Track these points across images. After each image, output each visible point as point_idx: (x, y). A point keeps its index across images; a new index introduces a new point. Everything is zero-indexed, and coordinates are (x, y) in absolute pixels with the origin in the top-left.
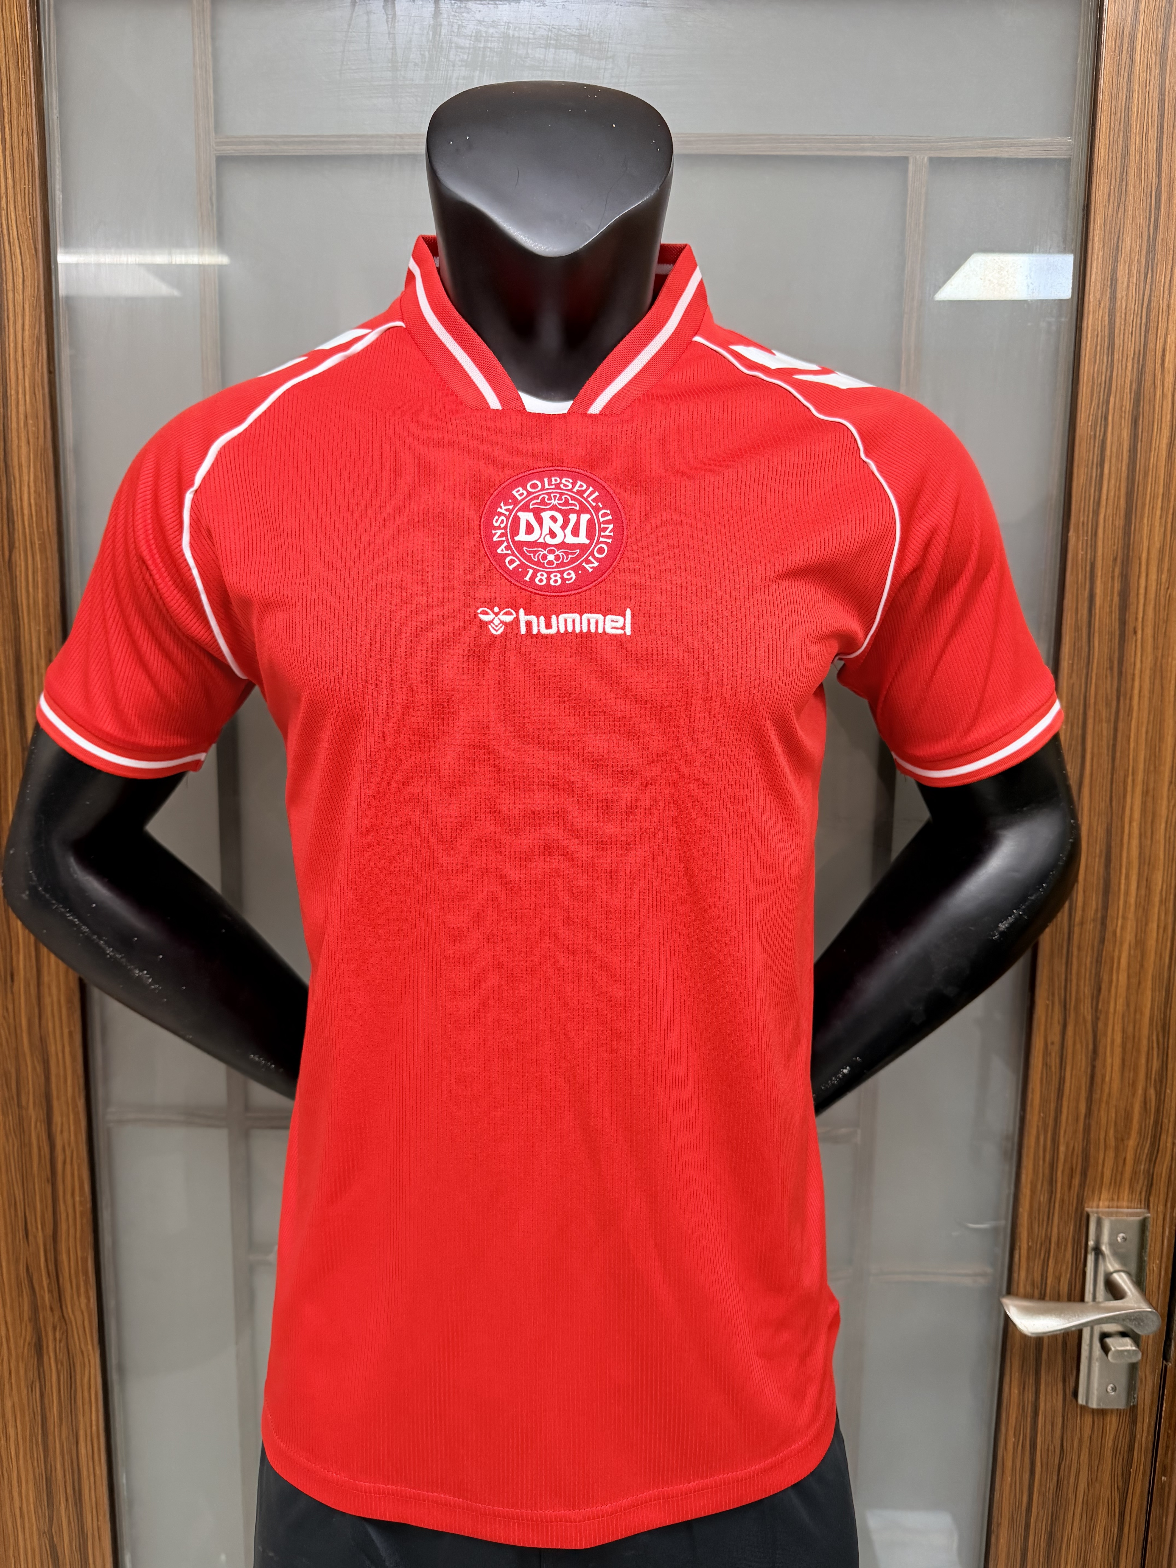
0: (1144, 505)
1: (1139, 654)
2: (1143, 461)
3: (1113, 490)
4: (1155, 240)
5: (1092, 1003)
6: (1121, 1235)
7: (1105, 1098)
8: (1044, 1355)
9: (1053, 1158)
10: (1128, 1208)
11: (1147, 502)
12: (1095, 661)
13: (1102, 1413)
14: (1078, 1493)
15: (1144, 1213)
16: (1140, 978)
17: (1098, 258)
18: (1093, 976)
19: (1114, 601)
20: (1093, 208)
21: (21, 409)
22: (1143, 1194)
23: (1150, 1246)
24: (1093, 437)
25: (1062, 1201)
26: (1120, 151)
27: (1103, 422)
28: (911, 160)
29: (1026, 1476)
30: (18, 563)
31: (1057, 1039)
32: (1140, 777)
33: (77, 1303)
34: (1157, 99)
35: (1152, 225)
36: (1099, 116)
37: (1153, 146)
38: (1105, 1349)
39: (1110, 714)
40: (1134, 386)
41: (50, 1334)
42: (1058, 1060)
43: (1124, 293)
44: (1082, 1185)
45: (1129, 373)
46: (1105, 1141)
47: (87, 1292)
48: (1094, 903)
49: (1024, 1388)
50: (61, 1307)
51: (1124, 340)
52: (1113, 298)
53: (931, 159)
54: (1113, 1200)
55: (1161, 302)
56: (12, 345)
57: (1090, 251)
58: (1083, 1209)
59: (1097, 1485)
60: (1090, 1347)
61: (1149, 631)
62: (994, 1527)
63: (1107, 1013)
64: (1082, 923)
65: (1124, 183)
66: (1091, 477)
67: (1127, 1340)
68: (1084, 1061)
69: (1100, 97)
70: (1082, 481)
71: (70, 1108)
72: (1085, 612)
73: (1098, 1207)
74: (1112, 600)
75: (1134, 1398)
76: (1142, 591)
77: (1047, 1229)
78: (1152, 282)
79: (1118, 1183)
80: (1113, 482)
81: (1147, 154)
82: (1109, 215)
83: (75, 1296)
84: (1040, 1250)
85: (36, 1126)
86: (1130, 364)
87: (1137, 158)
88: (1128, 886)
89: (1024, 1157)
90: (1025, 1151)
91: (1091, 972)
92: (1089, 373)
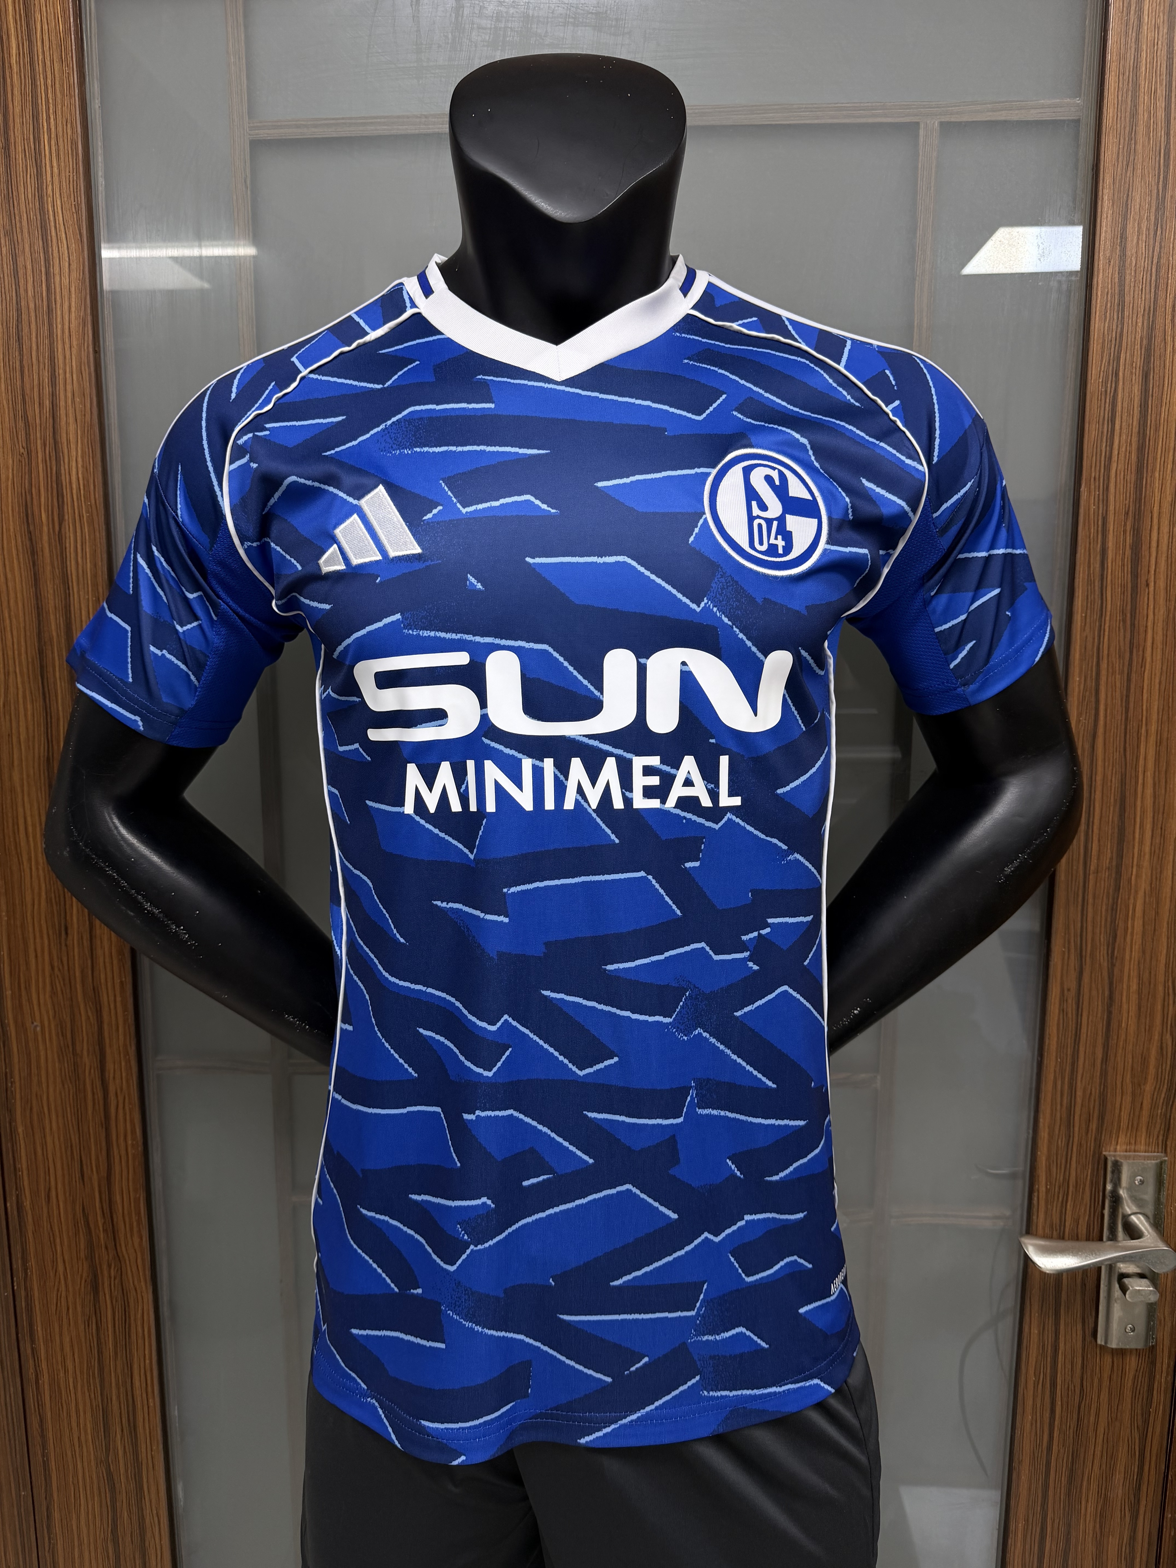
0: (1155, 459)
1: (1151, 607)
2: (1154, 416)
3: (1125, 444)
4: (1164, 197)
5: (1108, 950)
6: (1139, 1178)
7: (1121, 1043)
8: (1064, 1296)
9: (1071, 1104)
10: (1145, 1152)
11: (1159, 456)
12: (1108, 614)
13: (1121, 1353)
14: (1098, 1432)
15: (1161, 1157)
16: (1155, 924)
17: (1107, 217)
18: (1108, 924)
19: (1126, 554)
20: (1102, 167)
21: (69, 387)
22: (1161, 1138)
23: (1168, 1189)
24: (1103, 393)
25: (1080, 1145)
26: (1129, 110)
27: (1114, 379)
28: (922, 126)
29: (1047, 1415)
30: (67, 535)
31: (1073, 985)
32: (1153, 728)
33: (130, 1241)
34: (1165, 58)
35: (1161, 183)
36: (1107, 76)
37: (1161, 104)
38: (1124, 1289)
39: (1123, 666)
40: (1144, 342)
41: (106, 1273)
42: (1074, 1006)
43: (1134, 251)
44: (1100, 1129)
45: (1139, 330)
46: (1122, 1085)
47: (139, 1231)
48: (1109, 851)
49: (1044, 1329)
50: (115, 1245)
51: (1134, 297)
52: (1123, 256)
53: (941, 124)
54: (1130, 1143)
55: (1171, 259)
56: (59, 326)
57: (1099, 210)
58: (1101, 1153)
59: (1117, 1424)
60: (1108, 1287)
61: (1162, 584)
62: (1015, 1464)
63: (1123, 959)
64: (1097, 872)
65: (1133, 142)
66: (1102, 432)
67: (1145, 1281)
68: (1100, 1008)
69: (1109, 57)
70: (1093, 436)
71: (122, 1055)
72: (1098, 565)
73: (1115, 1151)
74: (1124, 553)
75: (1152, 1338)
76: (1154, 544)
77: (1065, 1174)
78: (1161, 239)
79: (1135, 1126)
80: (1124, 437)
81: (1156, 112)
82: (1118, 174)
83: (129, 1235)
84: (1059, 1193)
85: (90, 1072)
86: (1140, 321)
87: (1146, 116)
88: (1142, 834)
89: (1042, 1101)
90: (1042, 1096)
91: (1106, 920)
92: (1099, 330)
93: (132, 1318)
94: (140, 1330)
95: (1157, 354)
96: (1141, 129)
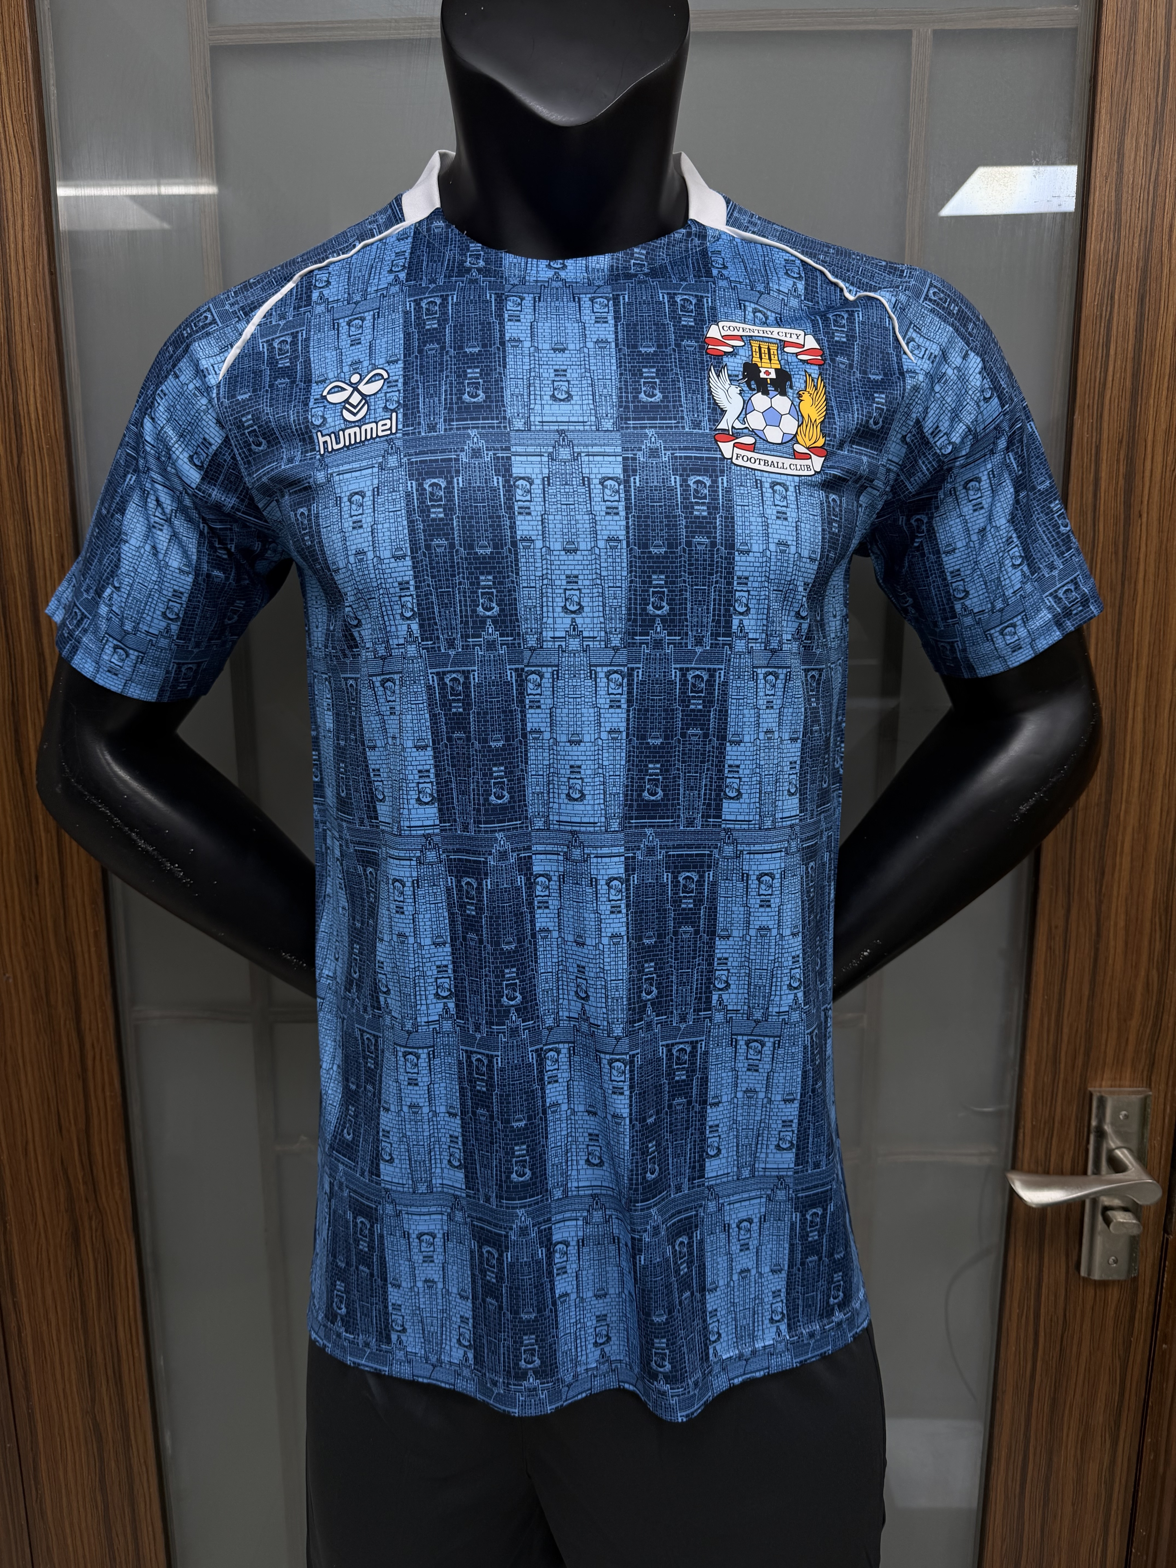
0: (1150, 385)
1: (1144, 538)
2: (1149, 341)
3: (1119, 371)
4: (1163, 111)
5: (1096, 887)
6: (1124, 1113)
7: (1108, 979)
8: (1048, 1229)
9: (1057, 1042)
10: (1130, 1087)
11: (1154, 381)
12: (1100, 545)
13: (1103, 1284)
14: (1080, 1361)
15: (1145, 1092)
16: (1143, 860)
18: (1097, 861)
19: (1120, 484)
20: (1099, 78)
21: (24, 311)
22: (1145, 1073)
23: (1152, 1124)
25: (1066, 1082)
26: (1128, 18)
27: (1109, 303)
28: (915, 33)
29: (1030, 1347)
30: (27, 466)
31: (1061, 923)
32: (1144, 662)
33: (111, 1194)
35: (1160, 95)
37: (1161, 12)
38: (1107, 1221)
39: (1115, 599)
40: (1141, 264)
41: (86, 1224)
42: (1061, 944)
43: (1131, 167)
44: (1086, 1065)
45: (1135, 250)
46: (1108, 1021)
47: (120, 1183)
49: (1028, 1261)
50: (96, 1198)
51: (1130, 216)
52: (1120, 174)
53: (935, 32)
54: (1115, 1079)
56: (12, 246)
57: (1096, 124)
58: (1086, 1089)
59: (1099, 1354)
60: (1092, 1220)
61: (1155, 514)
62: (998, 1393)
63: (1110, 896)
65: (1132, 53)
66: (1097, 360)
67: (1128, 1214)
68: (1087, 945)
70: (1087, 362)
71: (98, 1006)
72: (1090, 496)
73: (1101, 1086)
74: (1117, 483)
75: (1135, 1270)
76: (1147, 473)
77: (1050, 1110)
78: (1160, 155)
79: (1120, 1061)
80: (1119, 363)
81: (1156, 21)
82: (1116, 87)
83: (109, 1187)
84: (1044, 1130)
85: (65, 1023)
86: (1136, 241)
87: (1145, 25)
88: (1132, 769)
89: (1028, 1038)
90: (1028, 1033)
91: (1094, 857)
92: (1095, 250)
93: (115, 1270)
95: (1154, 275)
96: (1140, 38)
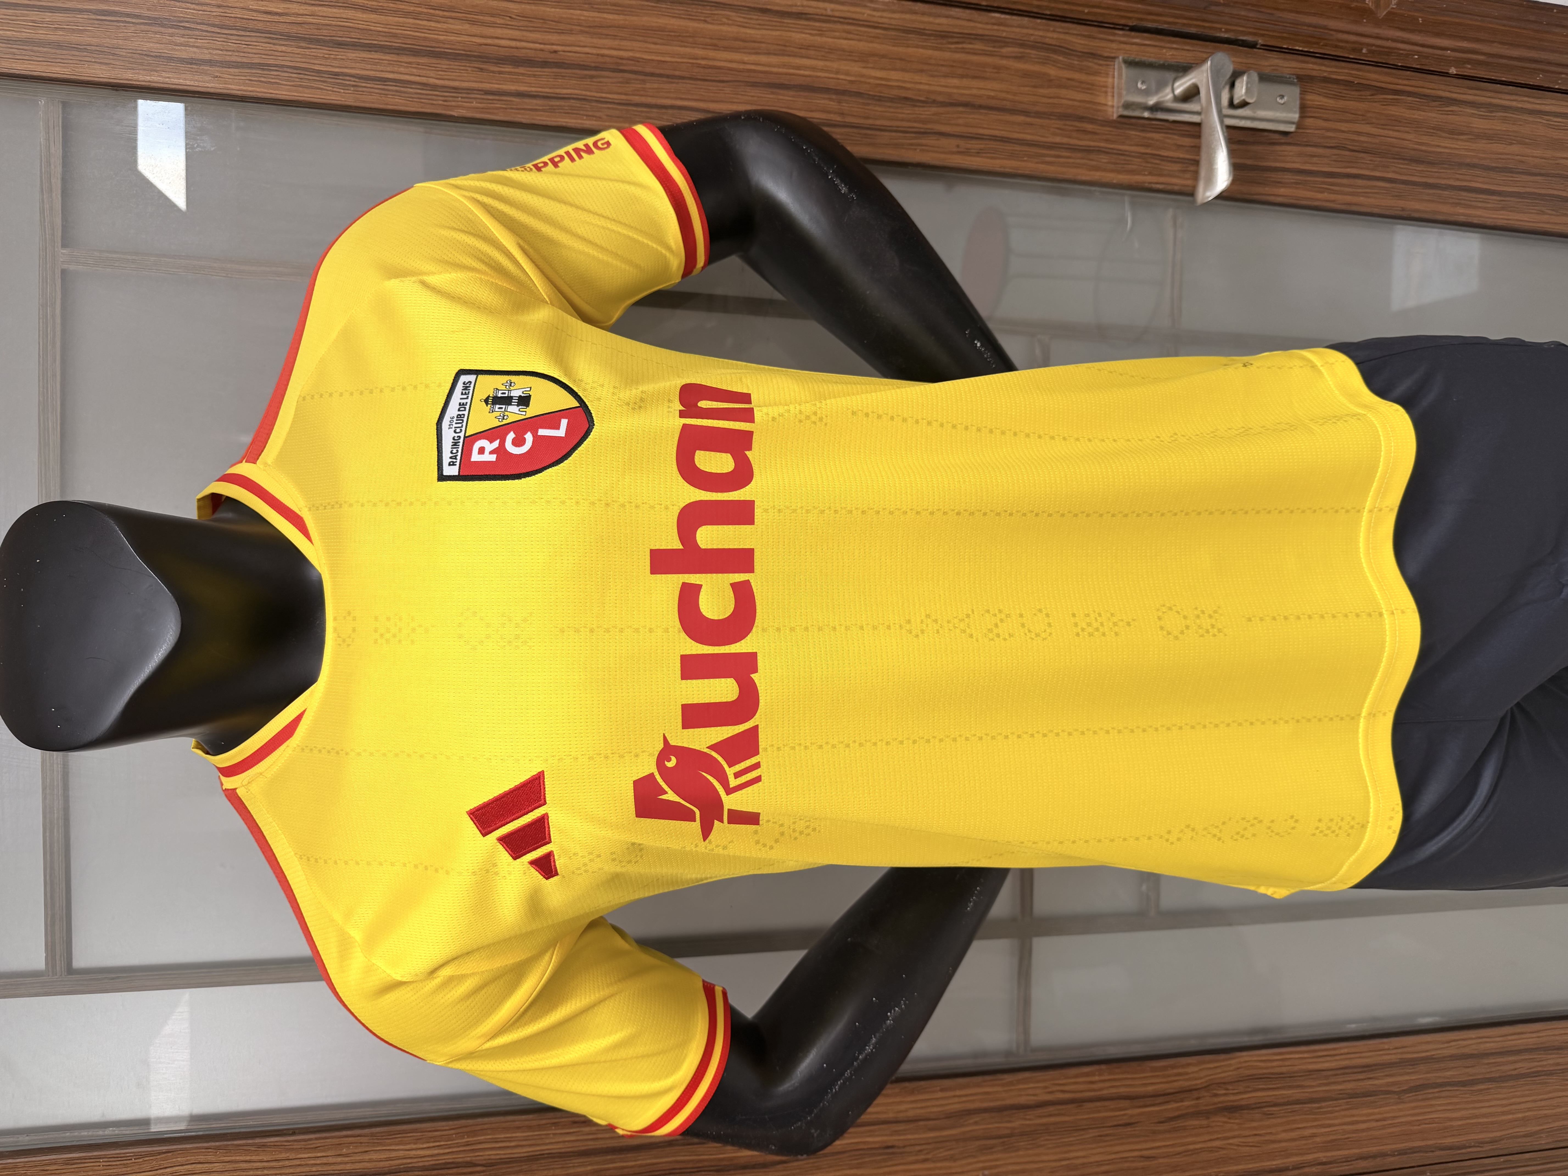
0: (425, 39)
1: (578, 49)
2: (380, 38)
3: (410, 69)
4: (149, 18)
5: (920, 106)
7: (1010, 97)
8: (1249, 162)
9: (1067, 148)
10: (1114, 77)
11: (423, 35)
12: (584, 93)
13: (1303, 108)
14: (1376, 134)
15: (1119, 63)
16: (895, 59)
17: (169, 78)
18: (894, 105)
19: (523, 72)
21: (331, 1160)
22: (1100, 62)
23: (1150, 57)
24: (355, 88)
25: (1107, 140)
26: (54, 51)
27: (341, 77)
28: (65, 267)
29: (1360, 182)
30: (487, 1157)
31: (953, 142)
32: (699, 52)
33: (1192, 1076)
35: (134, 21)
36: (18, 72)
37: (48, 16)
38: (1244, 104)
39: (637, 80)
40: (301, 44)
41: (1221, 1099)
42: (974, 142)
43: (206, 51)
44: (1092, 121)
45: (289, 49)
46: (1050, 98)
47: (1183, 1066)
48: (822, 102)
49: (1279, 182)
50: (1195, 1090)
51: (255, 54)
52: (211, 63)
53: (64, 246)
54: (1106, 92)
55: (215, 14)
57: (162, 85)
58: (1113, 121)
59: (1369, 115)
60: (1242, 119)
61: (554, 38)
62: (1404, 214)
63: (929, 92)
64: (842, 114)
65: (88, 48)
66: (397, 91)
67: (1238, 83)
68: (976, 116)
70: (400, 101)
71: (1012, 1088)
72: (534, 101)
73: (1113, 106)
74: (523, 74)
75: (1290, 78)
76: (513, 44)
77: (1133, 157)
78: (190, 22)
79: (1090, 86)
80: (402, 70)
81: (57, 23)
82: (122, 64)
83: (1187, 1077)
84: (1153, 163)
85: (1030, 1120)
86: (279, 48)
87: (61, 33)
88: (805, 68)
89: (1066, 176)
90: (1060, 176)
91: (890, 107)
92: (288, 90)
93: (1265, 1071)
94: (1275, 1064)
95: (316, 32)
96: (74, 38)
